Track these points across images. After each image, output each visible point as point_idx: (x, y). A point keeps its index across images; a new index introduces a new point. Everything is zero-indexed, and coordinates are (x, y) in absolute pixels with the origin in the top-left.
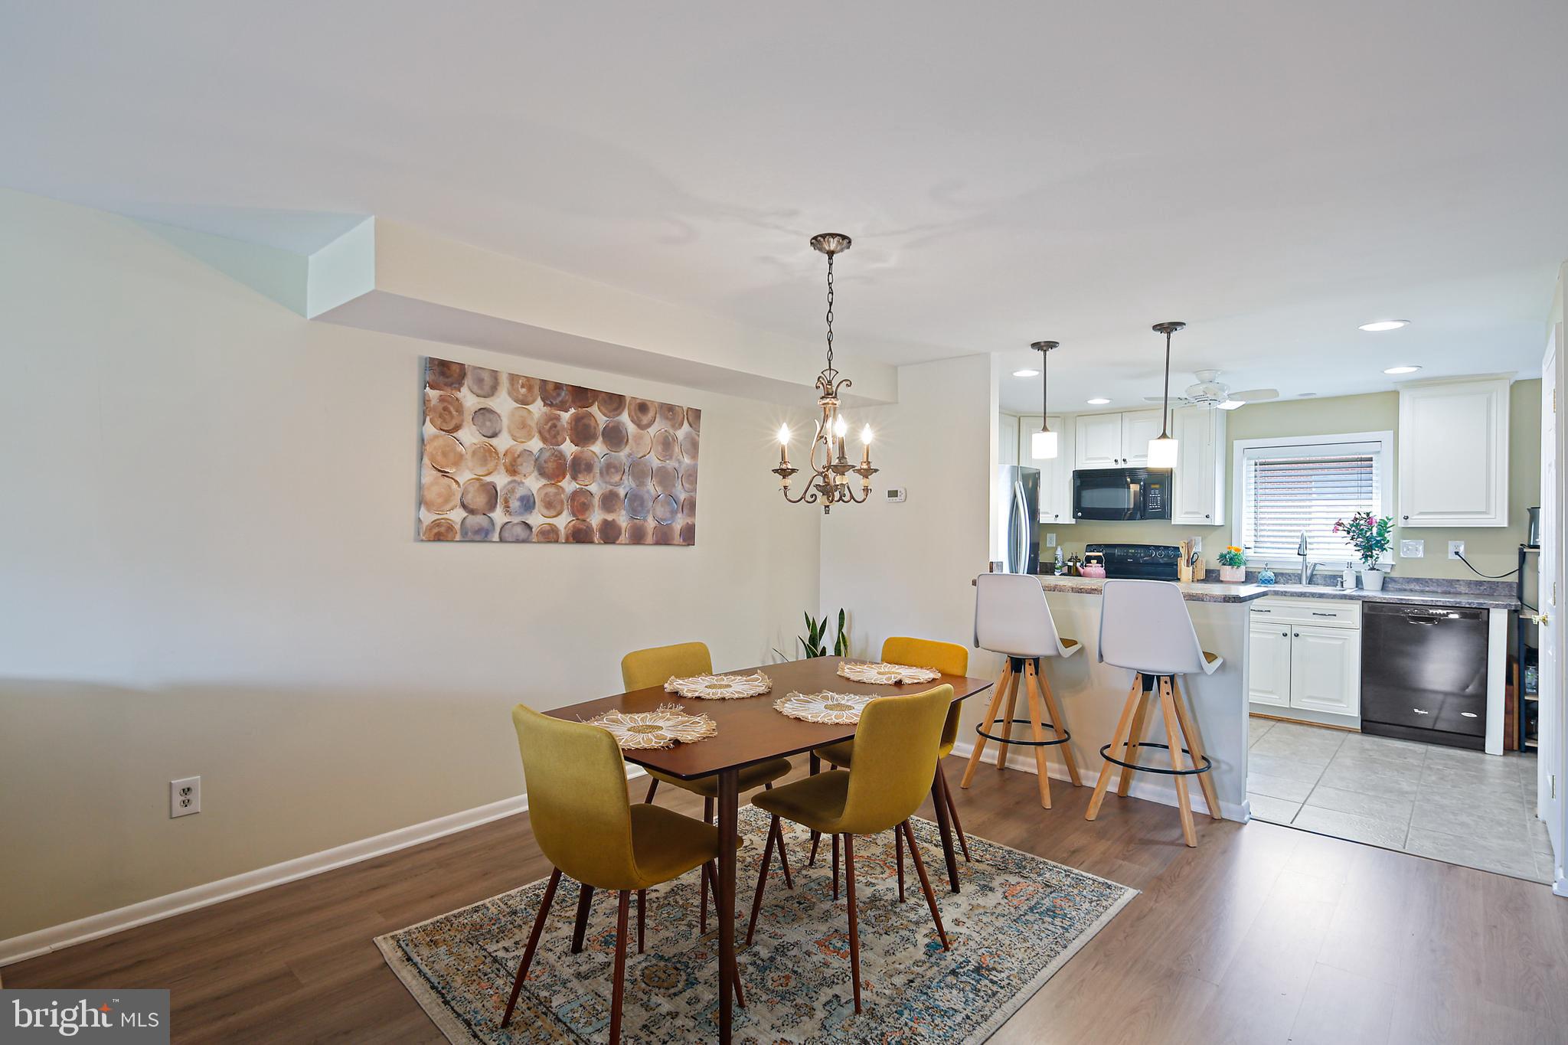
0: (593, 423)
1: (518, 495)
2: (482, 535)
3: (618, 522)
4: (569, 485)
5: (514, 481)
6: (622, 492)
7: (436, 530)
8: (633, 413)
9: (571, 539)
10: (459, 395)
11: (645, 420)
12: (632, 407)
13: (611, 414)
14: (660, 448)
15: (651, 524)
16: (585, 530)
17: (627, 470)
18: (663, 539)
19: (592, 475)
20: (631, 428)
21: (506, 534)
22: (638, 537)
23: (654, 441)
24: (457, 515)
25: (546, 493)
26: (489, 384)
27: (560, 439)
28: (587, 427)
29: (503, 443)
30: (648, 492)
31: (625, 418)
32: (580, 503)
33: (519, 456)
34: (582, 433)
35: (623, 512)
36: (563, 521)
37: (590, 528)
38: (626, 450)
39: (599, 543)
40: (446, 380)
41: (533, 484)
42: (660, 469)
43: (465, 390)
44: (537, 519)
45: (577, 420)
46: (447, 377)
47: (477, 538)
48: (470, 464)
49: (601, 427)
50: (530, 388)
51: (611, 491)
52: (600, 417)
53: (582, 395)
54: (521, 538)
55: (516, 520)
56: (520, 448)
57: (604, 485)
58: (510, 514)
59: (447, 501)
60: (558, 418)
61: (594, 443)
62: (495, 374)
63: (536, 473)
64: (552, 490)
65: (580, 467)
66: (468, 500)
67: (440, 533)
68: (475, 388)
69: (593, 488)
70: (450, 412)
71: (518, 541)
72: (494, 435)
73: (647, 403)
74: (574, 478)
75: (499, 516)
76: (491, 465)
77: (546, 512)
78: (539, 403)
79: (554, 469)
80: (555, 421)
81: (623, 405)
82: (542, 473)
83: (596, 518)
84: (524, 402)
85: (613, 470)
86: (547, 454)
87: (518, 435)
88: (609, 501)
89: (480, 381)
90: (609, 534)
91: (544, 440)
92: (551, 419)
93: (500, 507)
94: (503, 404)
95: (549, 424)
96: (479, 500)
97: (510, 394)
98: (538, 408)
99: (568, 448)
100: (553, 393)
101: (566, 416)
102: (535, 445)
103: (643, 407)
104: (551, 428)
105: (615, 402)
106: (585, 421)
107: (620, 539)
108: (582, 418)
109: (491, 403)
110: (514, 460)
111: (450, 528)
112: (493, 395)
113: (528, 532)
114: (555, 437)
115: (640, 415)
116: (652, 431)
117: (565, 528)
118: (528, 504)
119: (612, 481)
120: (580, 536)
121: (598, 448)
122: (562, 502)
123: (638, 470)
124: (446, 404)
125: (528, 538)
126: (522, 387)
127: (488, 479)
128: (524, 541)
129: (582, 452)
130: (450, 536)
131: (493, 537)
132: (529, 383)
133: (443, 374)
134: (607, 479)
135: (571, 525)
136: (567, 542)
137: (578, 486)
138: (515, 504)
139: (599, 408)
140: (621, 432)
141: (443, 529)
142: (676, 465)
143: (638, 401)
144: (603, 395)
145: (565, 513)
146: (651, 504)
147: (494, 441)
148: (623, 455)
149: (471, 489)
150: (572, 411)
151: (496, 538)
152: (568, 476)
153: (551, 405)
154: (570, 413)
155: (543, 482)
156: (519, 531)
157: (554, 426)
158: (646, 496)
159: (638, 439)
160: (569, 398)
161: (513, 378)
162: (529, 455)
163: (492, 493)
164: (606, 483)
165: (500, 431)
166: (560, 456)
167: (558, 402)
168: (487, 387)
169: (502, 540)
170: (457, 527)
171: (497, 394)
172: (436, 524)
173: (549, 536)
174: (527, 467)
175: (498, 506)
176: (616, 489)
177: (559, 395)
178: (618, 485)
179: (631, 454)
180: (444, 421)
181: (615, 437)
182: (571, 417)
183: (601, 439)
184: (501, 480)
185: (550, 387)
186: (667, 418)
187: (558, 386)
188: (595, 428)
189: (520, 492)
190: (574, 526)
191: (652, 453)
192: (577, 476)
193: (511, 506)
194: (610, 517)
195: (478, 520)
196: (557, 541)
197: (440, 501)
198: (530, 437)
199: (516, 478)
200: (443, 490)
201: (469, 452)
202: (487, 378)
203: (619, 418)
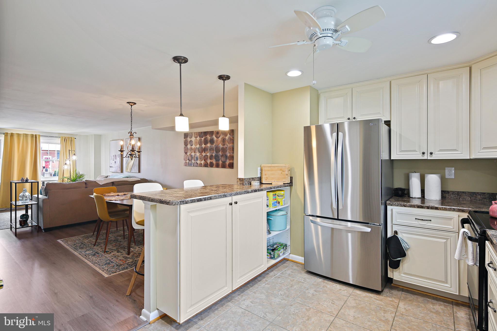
2: (191, 165)
3: (213, 162)
6: (214, 155)
9: (204, 166)
11: (218, 136)
12: (215, 133)
13: (211, 136)
15: (220, 162)
17: (215, 149)
18: (224, 166)
19: (208, 151)
20: (215, 139)
22: (217, 166)
23: (221, 141)
24: (188, 161)
27: (202, 144)
28: (207, 140)
29: (193, 147)
30: (220, 154)
31: (214, 136)
32: (205, 158)
34: (206, 142)
35: (214, 160)
36: (203, 162)
37: (208, 164)
38: (214, 144)
39: (209, 167)
40: (186, 137)
41: (198, 154)
42: (222, 148)
43: (188, 138)
44: (199, 162)
45: (205, 139)
48: (189, 151)
49: (209, 140)
50: (197, 134)
51: (212, 155)
52: (209, 137)
53: (206, 133)
55: (195, 162)
57: (210, 154)
63: (198, 152)
64: (201, 155)
65: (205, 150)
69: (208, 154)
71: (196, 166)
75: (193, 161)
76: (192, 151)
77: (200, 160)
78: (199, 137)
79: (201, 151)
82: (199, 152)
83: (209, 161)
84: (196, 138)
85: (212, 150)
86: (200, 148)
87: (195, 145)
90: (211, 165)
91: (199, 145)
94: (193, 139)
96: (190, 158)
97: (194, 137)
98: (198, 138)
99: (203, 146)
101: (203, 139)
103: (218, 133)
104: (200, 142)
105: (212, 133)
107: (214, 166)
110: (195, 150)
114: (201, 144)
115: (217, 135)
116: (220, 138)
117: (203, 164)
118: (197, 158)
120: (206, 165)
121: (209, 145)
122: (203, 158)
123: (217, 149)
124: (186, 141)
127: (191, 154)
128: (197, 166)
129: (206, 146)
134: (211, 152)
137: (205, 154)
138: (195, 159)
139: (209, 135)
140: (213, 140)
141: (186, 164)
142: (226, 146)
143: (217, 131)
144: (209, 132)
145: (203, 160)
146: (220, 157)
147: (192, 147)
148: (214, 146)
149: (189, 156)
150: (204, 137)
151: (193, 165)
152: (203, 152)
155: (199, 154)
156: (196, 164)
157: (201, 141)
158: (219, 155)
159: (217, 141)
161: (194, 133)
162: (197, 148)
163: (192, 157)
165: (193, 144)
166: (202, 148)
167: (201, 136)
170: (188, 163)
171: (192, 137)
173: (201, 165)
175: (193, 159)
177: (202, 134)
178: (213, 153)
180: (186, 144)
181: (212, 142)
183: (209, 142)
184: (193, 154)
185: (200, 133)
186: (224, 134)
187: (201, 133)
189: (196, 156)
190: (205, 163)
191: (220, 144)
192: (205, 152)
194: (211, 161)
195: (190, 162)
196: (202, 167)
197: (186, 159)
198: (197, 145)
199: (195, 153)
200: (186, 157)
201: (189, 149)
202: (191, 134)
203: (213, 137)
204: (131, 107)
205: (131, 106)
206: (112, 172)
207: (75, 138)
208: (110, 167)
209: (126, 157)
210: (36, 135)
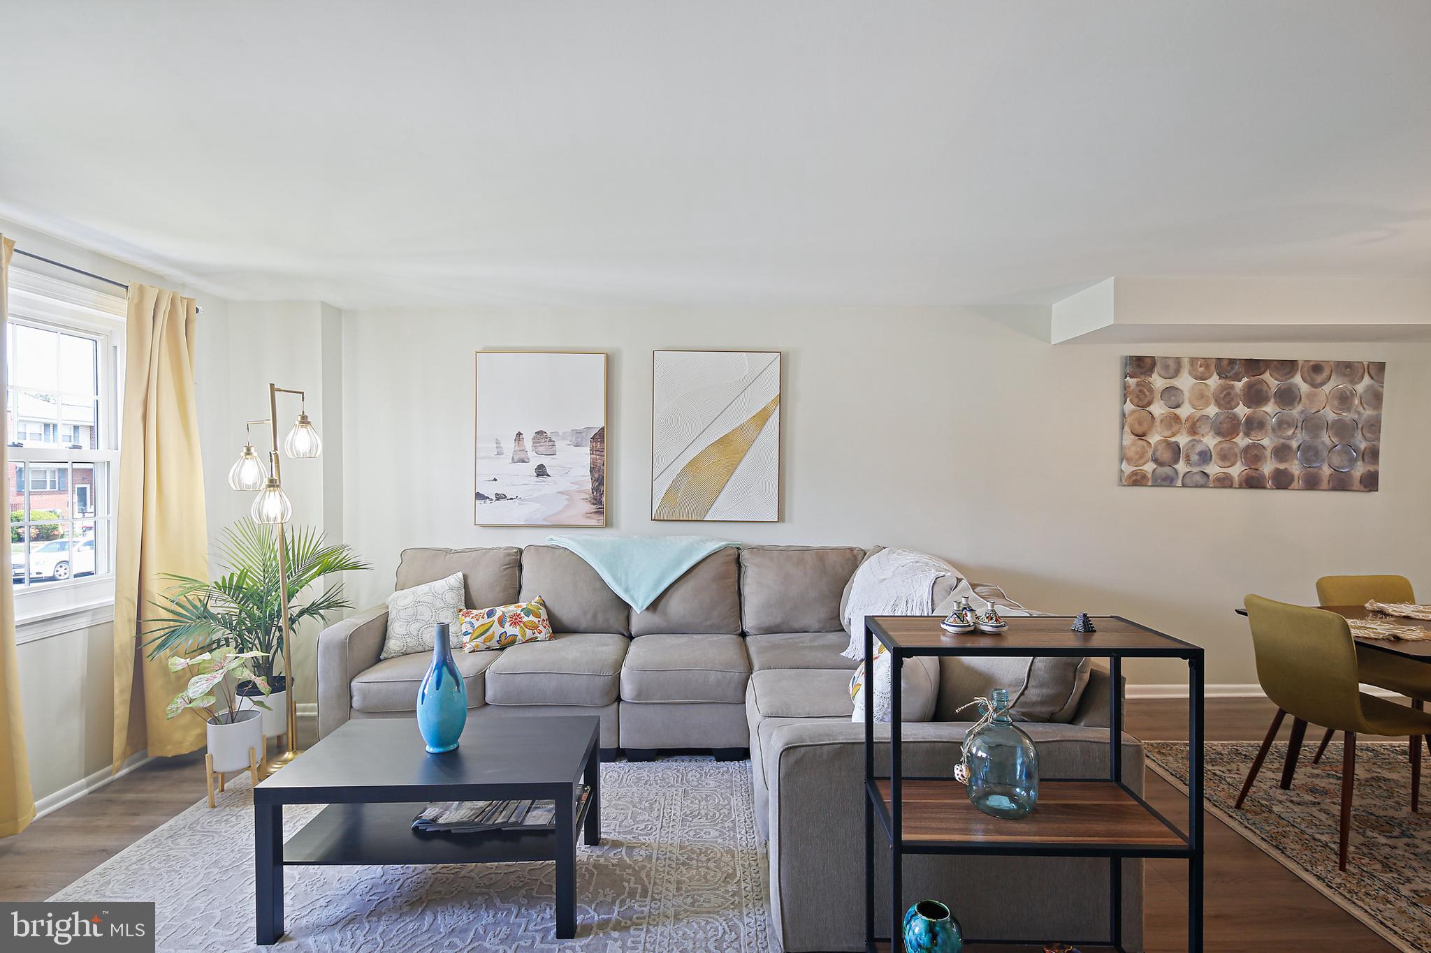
0: (1265, 388)
1: (1197, 451)
2: (1168, 481)
3: (1290, 470)
4: (1242, 441)
5: (1194, 440)
6: (1294, 444)
7: (1134, 478)
8: (1306, 375)
9: (1244, 485)
10: (1151, 379)
11: (1319, 379)
12: (1306, 369)
13: (1283, 379)
14: (1336, 403)
15: (1326, 471)
16: (1257, 477)
17: (1299, 425)
18: (1341, 484)
19: (1264, 431)
20: (1304, 387)
21: (1188, 481)
22: (1312, 483)
23: (1329, 397)
24: (1149, 467)
25: (1221, 448)
26: (1174, 367)
27: (1233, 404)
28: (1259, 392)
29: (1185, 411)
30: (1323, 443)
31: (1298, 379)
32: (1253, 455)
33: (1198, 420)
34: (1255, 397)
35: (1296, 462)
36: (1237, 470)
37: (1263, 476)
38: (1299, 408)
39: (1272, 489)
40: (1142, 370)
41: (1210, 441)
42: (1335, 422)
43: (1155, 376)
44: (1213, 469)
45: (1249, 386)
46: (1142, 368)
47: (1165, 483)
48: (1159, 429)
49: (1274, 390)
50: (1207, 367)
51: (1283, 444)
52: (1272, 382)
53: (1254, 366)
54: (1199, 484)
55: (1196, 470)
56: (1199, 414)
57: (1276, 440)
58: (1191, 466)
59: (1141, 457)
60: (1232, 387)
61: (1266, 404)
62: (1178, 361)
63: (1212, 433)
64: (1225, 445)
65: (1253, 425)
66: (1158, 454)
67: (1137, 480)
68: (1163, 373)
69: (1265, 442)
70: (1144, 393)
71: (1197, 486)
72: (1178, 406)
73: (1322, 363)
74: (1247, 434)
75: (1181, 467)
76: (1176, 428)
77: (1221, 463)
78: (1215, 377)
79: (1227, 429)
80: (1229, 390)
81: (1296, 368)
82: (1218, 433)
83: (1268, 467)
84: (1202, 378)
85: (1285, 426)
86: (1222, 417)
87: (1197, 405)
88: (1282, 452)
89: (1167, 367)
90: (1282, 481)
91: (1220, 406)
92: (1227, 389)
93: (1183, 460)
94: (1185, 382)
95: (1224, 393)
96: (1166, 456)
97: (1190, 374)
98: (1214, 382)
99: (1242, 411)
100: (1227, 368)
101: (1239, 385)
102: (1212, 410)
103: (1317, 368)
104: (1225, 396)
105: (1288, 367)
106: (1258, 387)
107: (1292, 486)
108: (1255, 385)
109: (1176, 382)
110: (1194, 424)
111: (1144, 477)
112: (1176, 376)
113: (1205, 478)
114: (1229, 402)
115: (1314, 376)
116: (1327, 388)
117: (1239, 476)
118: (1205, 457)
119: (1284, 435)
120: (1253, 482)
121: (1270, 408)
122: (1236, 455)
123: (1312, 424)
124: (1141, 387)
125: (1206, 484)
126: (1201, 366)
127: (1173, 439)
128: (1202, 486)
129: (1254, 413)
130: (1144, 483)
131: (1177, 482)
132: (1206, 362)
133: (1139, 366)
134: (1279, 433)
135: (1244, 473)
136: (1240, 487)
137: (1250, 441)
138: (1195, 458)
139: (1271, 375)
140: (1293, 392)
141: (1139, 477)
142: (1356, 416)
143: (1311, 363)
144: (1275, 363)
145: (1239, 463)
146: (1326, 453)
147: (1177, 411)
148: (1296, 412)
149: (1160, 448)
150: (1245, 379)
151: (1179, 483)
152: (1241, 434)
153: (1226, 377)
154: (1243, 382)
155: (1219, 439)
156: (1198, 478)
157: (1229, 394)
158: (1321, 447)
159: (1311, 397)
160: (1242, 370)
161: (1193, 361)
162: (1207, 419)
163: (1176, 450)
164: (1278, 437)
165: (1182, 403)
166: (1235, 418)
167: (1231, 374)
168: (1172, 371)
169: (1184, 486)
170: (1149, 475)
171: (1180, 375)
172: (1134, 473)
173: (1224, 482)
174: (1204, 428)
175: (1181, 459)
176: (1288, 442)
177: (1232, 369)
178: (1291, 438)
179: (1304, 411)
180: (1140, 399)
181: (1287, 397)
182: (1244, 386)
183: (1272, 400)
184: (1183, 440)
185: (1225, 363)
186: (1345, 375)
187: (1232, 362)
188: (1267, 392)
189: (1199, 448)
190: (1247, 474)
191: (1328, 408)
192: (1250, 433)
193: (1191, 459)
194: (1282, 467)
195: (1167, 470)
196: (1231, 487)
197: (1137, 457)
198: (1207, 405)
199: (1196, 438)
200: (1139, 449)
201: (1158, 420)
202: (1172, 364)
203: (1292, 380)
208: (479, 496)
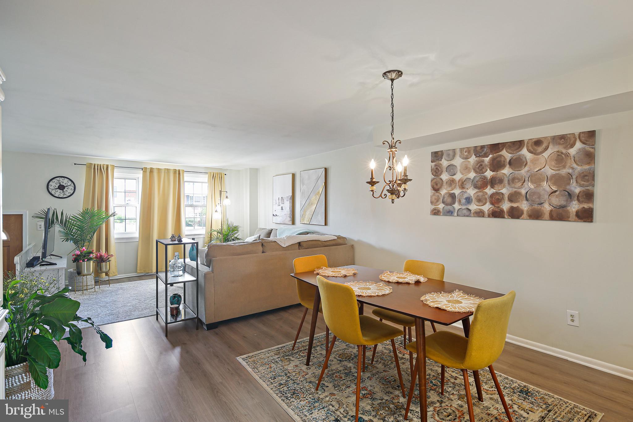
0: (503, 159)
1: (465, 197)
2: (450, 213)
3: (521, 207)
4: (489, 191)
5: (463, 191)
6: (523, 192)
7: (434, 211)
8: (530, 148)
9: (491, 216)
10: (441, 162)
11: (540, 149)
12: (529, 145)
13: (515, 152)
14: (553, 163)
15: (547, 208)
16: (499, 212)
17: (527, 179)
18: (559, 217)
19: (503, 185)
20: (529, 156)
21: (459, 213)
22: (536, 216)
23: (548, 160)
24: (441, 206)
25: (478, 195)
26: (452, 154)
27: (484, 170)
28: (499, 162)
29: (458, 177)
30: (544, 190)
31: (524, 151)
32: (496, 199)
33: (464, 181)
34: (497, 165)
35: (525, 202)
36: (487, 207)
37: (502, 211)
38: (527, 168)
39: (509, 218)
40: (437, 158)
41: (471, 192)
42: (553, 176)
43: (443, 160)
44: (473, 207)
45: (493, 159)
46: (437, 157)
47: (448, 214)
48: (445, 187)
49: (508, 160)
51: (515, 192)
52: (506, 155)
53: (496, 147)
54: (466, 215)
55: (464, 207)
56: (465, 178)
57: (511, 189)
58: (461, 205)
59: (437, 201)
60: (483, 161)
61: (503, 169)
62: (454, 151)
63: (472, 187)
64: (480, 194)
65: (493, 182)
66: (445, 200)
67: (436, 212)
68: (447, 158)
69: (504, 191)
70: (438, 169)
71: (465, 216)
72: (454, 175)
73: (541, 139)
74: (492, 187)
75: (457, 206)
76: (453, 186)
77: (477, 204)
78: (474, 157)
79: (482, 184)
80: (481, 163)
81: (523, 145)
82: (476, 187)
83: (506, 206)
84: (467, 158)
85: (517, 181)
86: (477, 179)
87: (464, 172)
88: (513, 198)
89: (448, 155)
90: (515, 214)
91: (476, 172)
92: (480, 162)
93: (457, 202)
94: (458, 161)
95: (479, 165)
96: (449, 200)
97: (460, 157)
98: (473, 159)
99: (489, 174)
100: (480, 151)
101: (487, 160)
102: (472, 175)
103: (538, 143)
104: (479, 166)
105: (519, 144)
106: (498, 159)
107: (522, 217)
108: (497, 158)
109: (453, 162)
110: (463, 183)
111: (439, 211)
112: (453, 159)
113: (469, 212)
114: (481, 170)
115: (536, 148)
116: (546, 154)
117: (488, 211)
118: (469, 200)
119: (516, 186)
120: (497, 214)
121: (507, 171)
122: (486, 199)
123: (536, 178)
124: (437, 167)
125: (469, 215)
126: (466, 152)
127: (452, 192)
128: (467, 216)
129: (497, 174)
130: (439, 213)
131: (454, 214)
132: (468, 150)
133: (436, 156)
134: (513, 185)
135: (491, 209)
136: (489, 216)
137: (494, 191)
138: (463, 201)
139: (506, 151)
140: (521, 159)
141: (436, 211)
142: (570, 171)
143: (534, 140)
144: (509, 143)
145: (488, 204)
146: (546, 197)
147: (454, 177)
148: (524, 172)
149: (446, 196)
150: (491, 156)
151: (456, 214)
152: (489, 187)
153: (480, 156)
154: (489, 158)
155: (476, 190)
156: (465, 212)
157: (481, 165)
158: (542, 192)
159: (535, 161)
160: (489, 151)
161: (461, 150)
162: (469, 180)
163: (453, 196)
164: (512, 187)
165: (456, 173)
166: (485, 178)
167: (483, 154)
168: (451, 157)
169: (458, 215)
170: (441, 210)
171: (455, 158)
172: (435, 209)
173: (480, 214)
174: (468, 185)
175: (456, 202)
176: (519, 190)
177: (483, 151)
178: (520, 188)
179: (529, 170)
180: (436, 173)
181: (518, 163)
182: (490, 160)
183: (508, 166)
184: (457, 191)
185: (479, 148)
186: (559, 144)
187: (482, 147)
188: (504, 161)
189: (466, 196)
190: (493, 210)
191: (547, 167)
192: (494, 186)
193: (461, 201)
194: (515, 205)
195: (449, 207)
196: (483, 217)
197: (435, 201)
198: (469, 172)
199: (463, 190)
200: (436, 197)
201: (445, 182)
202: (451, 153)
203: (520, 153)
204: (392, 82)
205: (392, 80)
206: (276, 223)
207: (226, 174)
208: (273, 215)
209: (381, 196)
210: (179, 171)
